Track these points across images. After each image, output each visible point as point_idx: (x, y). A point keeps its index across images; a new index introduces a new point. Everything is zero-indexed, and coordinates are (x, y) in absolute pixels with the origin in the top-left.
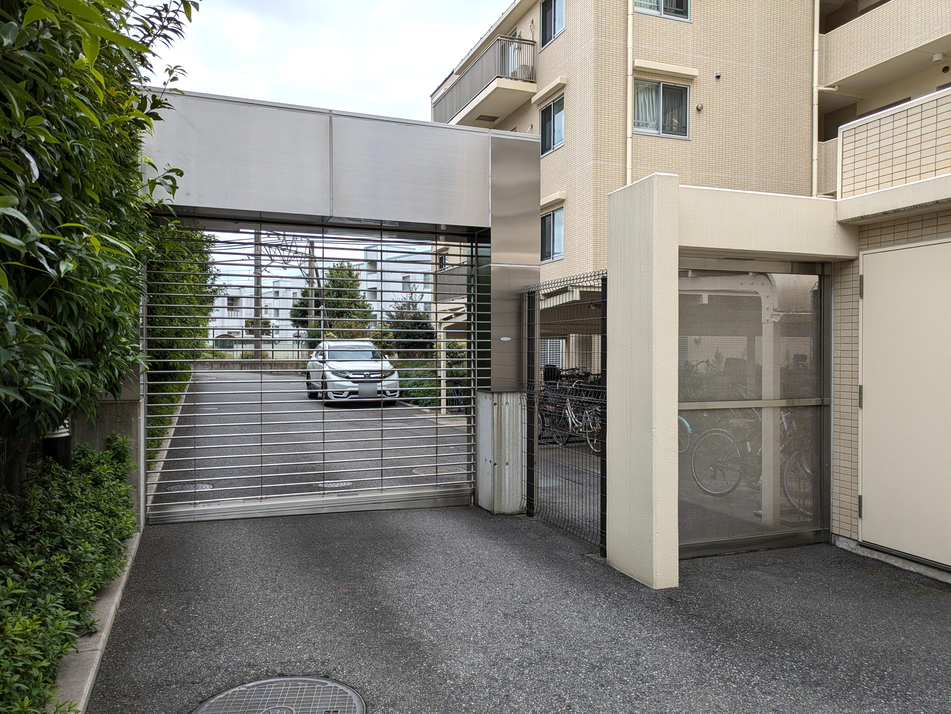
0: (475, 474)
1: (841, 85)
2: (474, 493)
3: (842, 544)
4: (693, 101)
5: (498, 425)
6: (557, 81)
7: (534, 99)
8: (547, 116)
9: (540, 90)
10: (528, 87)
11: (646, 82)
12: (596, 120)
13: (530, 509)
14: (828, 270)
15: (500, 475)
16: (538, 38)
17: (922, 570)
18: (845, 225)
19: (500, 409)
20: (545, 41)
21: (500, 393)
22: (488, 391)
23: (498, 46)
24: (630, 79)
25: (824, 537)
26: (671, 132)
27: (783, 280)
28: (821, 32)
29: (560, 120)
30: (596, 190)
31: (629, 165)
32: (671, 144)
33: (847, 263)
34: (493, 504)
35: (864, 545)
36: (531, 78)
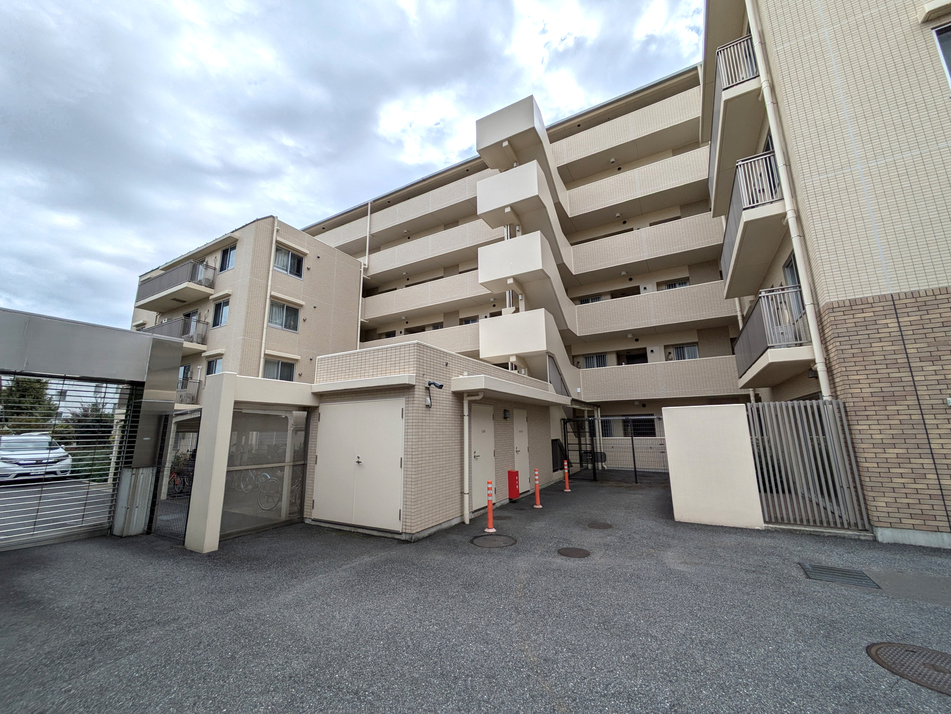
0: (113, 517)
1: (370, 320)
2: (111, 528)
3: (307, 521)
4: (302, 315)
5: (134, 488)
6: (226, 292)
7: (211, 297)
8: (218, 308)
9: (216, 294)
10: (209, 290)
11: (276, 303)
12: (247, 317)
13: (149, 530)
14: (310, 411)
15: (130, 515)
16: (218, 266)
17: (332, 526)
18: (314, 394)
19: (136, 477)
20: (223, 268)
21: (138, 468)
22: (130, 467)
23: (190, 266)
24: (268, 301)
25: (302, 520)
26: (289, 328)
27: (296, 413)
28: (363, 296)
29: (226, 310)
30: (243, 352)
31: (264, 341)
32: (289, 334)
33: (317, 408)
34: (123, 531)
35: (313, 520)
36: (211, 285)
